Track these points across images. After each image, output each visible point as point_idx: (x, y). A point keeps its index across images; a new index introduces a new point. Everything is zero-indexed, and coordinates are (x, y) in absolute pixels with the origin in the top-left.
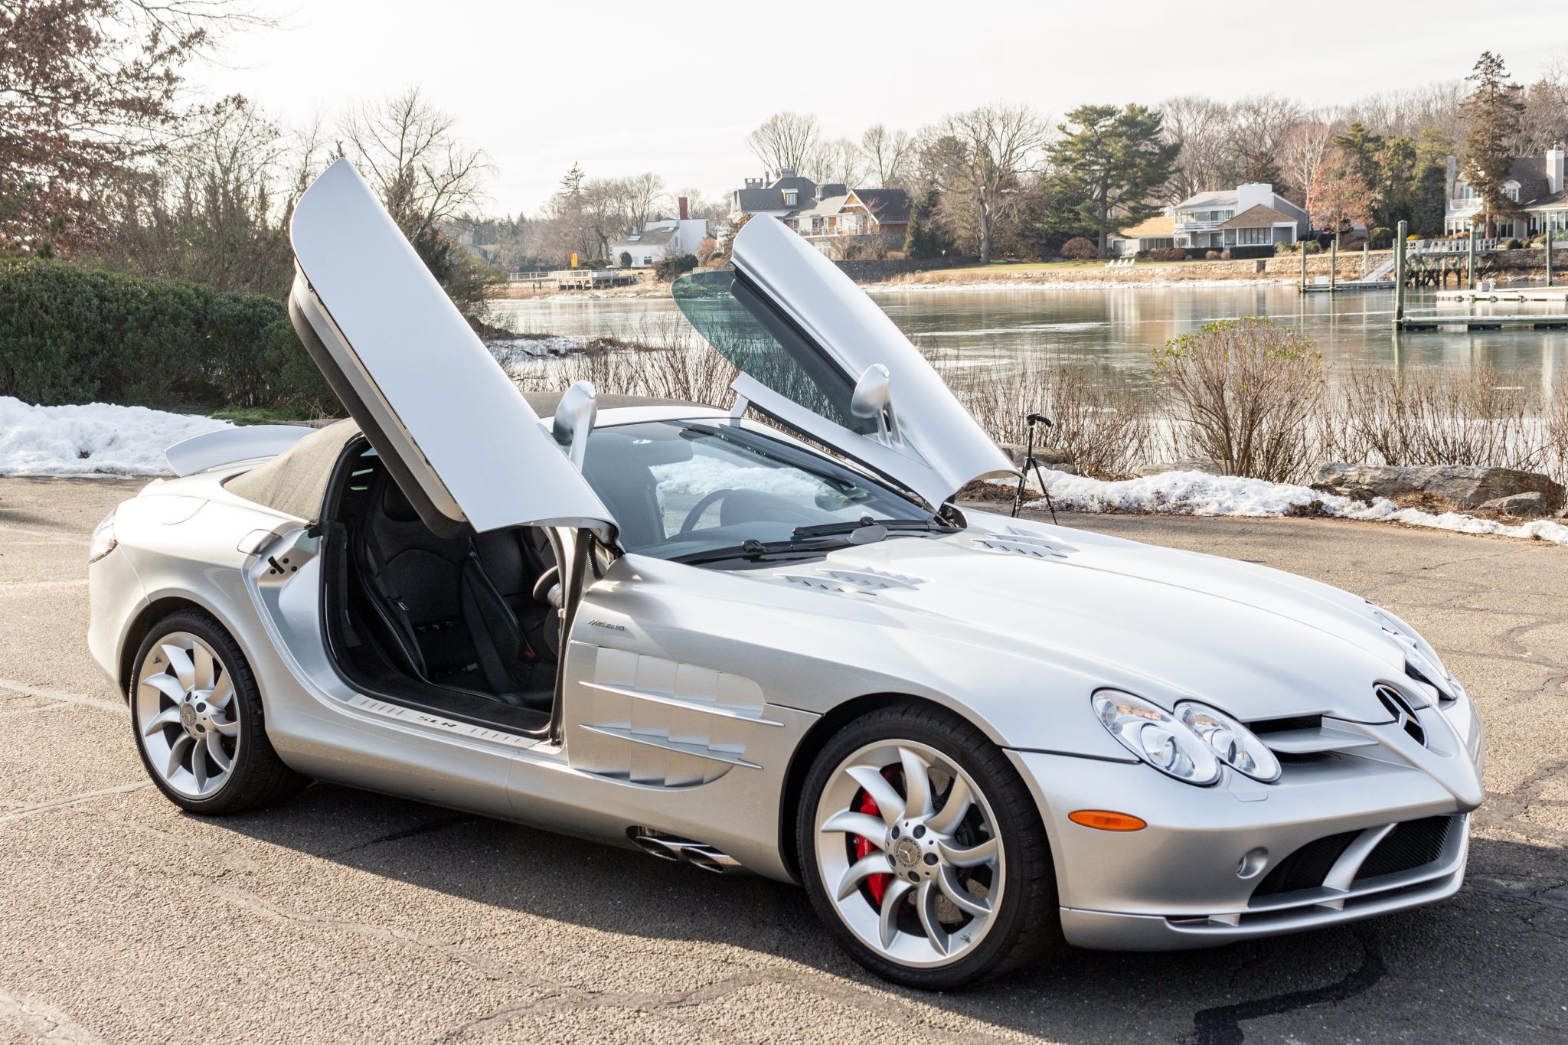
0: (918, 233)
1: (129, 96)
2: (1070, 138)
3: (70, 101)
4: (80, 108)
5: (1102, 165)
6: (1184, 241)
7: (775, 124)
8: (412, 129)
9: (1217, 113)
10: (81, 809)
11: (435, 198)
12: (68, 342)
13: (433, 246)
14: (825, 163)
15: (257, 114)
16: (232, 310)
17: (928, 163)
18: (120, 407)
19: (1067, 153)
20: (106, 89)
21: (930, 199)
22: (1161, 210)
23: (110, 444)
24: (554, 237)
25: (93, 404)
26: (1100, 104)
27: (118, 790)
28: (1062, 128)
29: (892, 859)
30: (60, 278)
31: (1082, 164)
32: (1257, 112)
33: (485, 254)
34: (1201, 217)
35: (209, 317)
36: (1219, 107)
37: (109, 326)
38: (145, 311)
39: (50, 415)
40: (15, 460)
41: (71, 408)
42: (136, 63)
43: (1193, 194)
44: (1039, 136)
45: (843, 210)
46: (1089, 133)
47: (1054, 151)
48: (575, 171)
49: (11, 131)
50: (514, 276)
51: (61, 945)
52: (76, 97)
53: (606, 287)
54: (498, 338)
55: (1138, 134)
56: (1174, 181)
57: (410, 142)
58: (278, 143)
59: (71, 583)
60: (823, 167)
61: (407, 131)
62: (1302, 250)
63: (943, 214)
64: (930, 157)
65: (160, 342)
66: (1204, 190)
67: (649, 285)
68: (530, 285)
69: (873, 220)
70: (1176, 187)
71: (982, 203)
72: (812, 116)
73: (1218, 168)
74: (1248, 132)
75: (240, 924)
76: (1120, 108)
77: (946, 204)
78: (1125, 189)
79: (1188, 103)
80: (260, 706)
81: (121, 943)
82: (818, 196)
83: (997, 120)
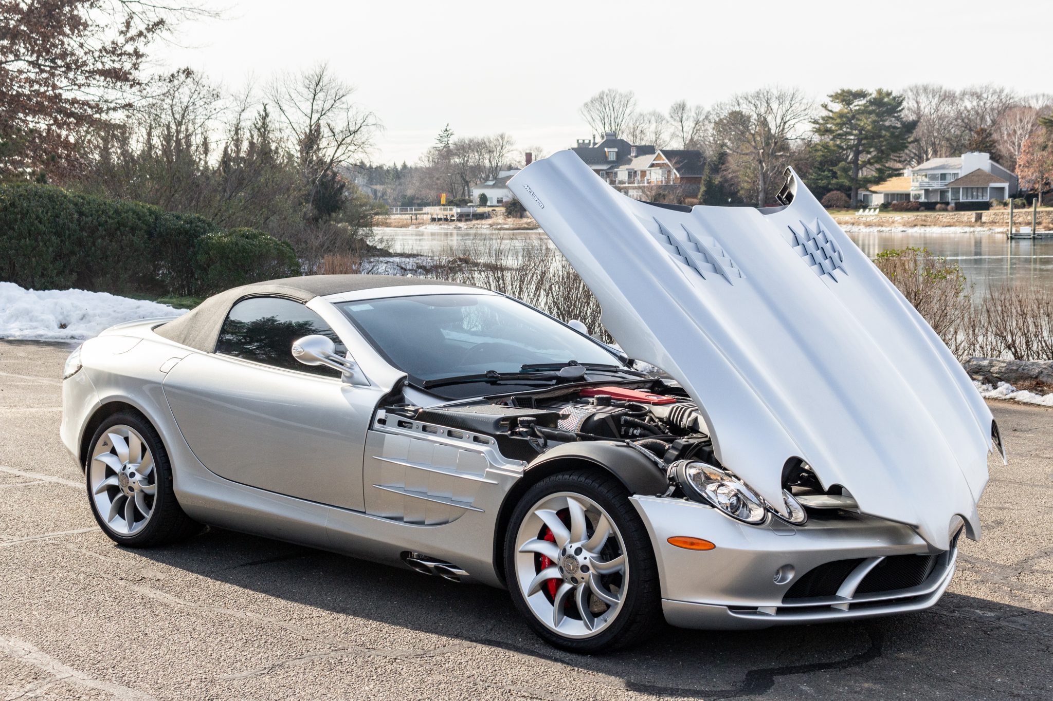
0: (709, 184)
1: (107, 67)
2: (831, 114)
3: (64, 69)
4: (71, 75)
5: (855, 135)
6: (918, 197)
7: (602, 98)
8: (320, 95)
9: (948, 97)
10: (50, 541)
11: (336, 148)
12: (55, 245)
13: (333, 185)
14: (640, 129)
15: (204, 81)
16: (175, 225)
17: (719, 131)
18: (90, 293)
19: (829, 126)
20: (91, 61)
21: (720, 159)
22: (901, 171)
23: (82, 319)
24: (428, 180)
25: (71, 289)
26: (855, 88)
27: (76, 532)
28: (825, 106)
29: (561, 569)
30: (51, 198)
31: (839, 135)
32: (979, 97)
33: (375, 192)
34: (933, 177)
35: (158, 229)
36: (949, 93)
37: (85, 234)
38: (112, 223)
39: (39, 297)
40: (13, 328)
41: (55, 292)
42: (113, 43)
43: (928, 159)
44: (806, 112)
45: (652, 165)
46: (846, 111)
47: (818, 123)
48: (446, 130)
49: (20, 90)
50: (397, 210)
51: (34, 613)
52: (68, 68)
53: (467, 220)
54: (378, 256)
55: (884, 112)
56: (912, 149)
57: (318, 105)
58: (218, 104)
59: (50, 410)
60: (638, 132)
61: (316, 97)
62: (1010, 205)
63: (730, 171)
64: (720, 125)
65: (122, 247)
66: (936, 157)
67: (500, 220)
68: (408, 217)
69: (675, 174)
70: (915, 154)
71: (761, 162)
72: (631, 93)
73: (948, 140)
74: (972, 112)
75: (149, 606)
76: (870, 92)
77: (732, 163)
78: (873, 154)
79: (925, 89)
80: (171, 474)
81: (73, 613)
82: (633, 154)
83: (774, 99)
